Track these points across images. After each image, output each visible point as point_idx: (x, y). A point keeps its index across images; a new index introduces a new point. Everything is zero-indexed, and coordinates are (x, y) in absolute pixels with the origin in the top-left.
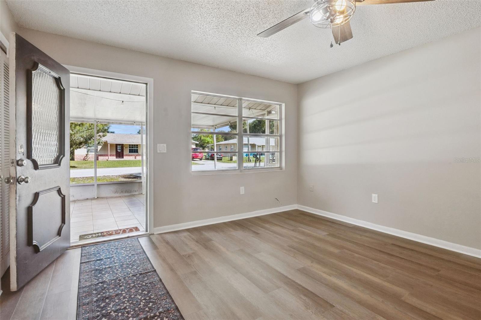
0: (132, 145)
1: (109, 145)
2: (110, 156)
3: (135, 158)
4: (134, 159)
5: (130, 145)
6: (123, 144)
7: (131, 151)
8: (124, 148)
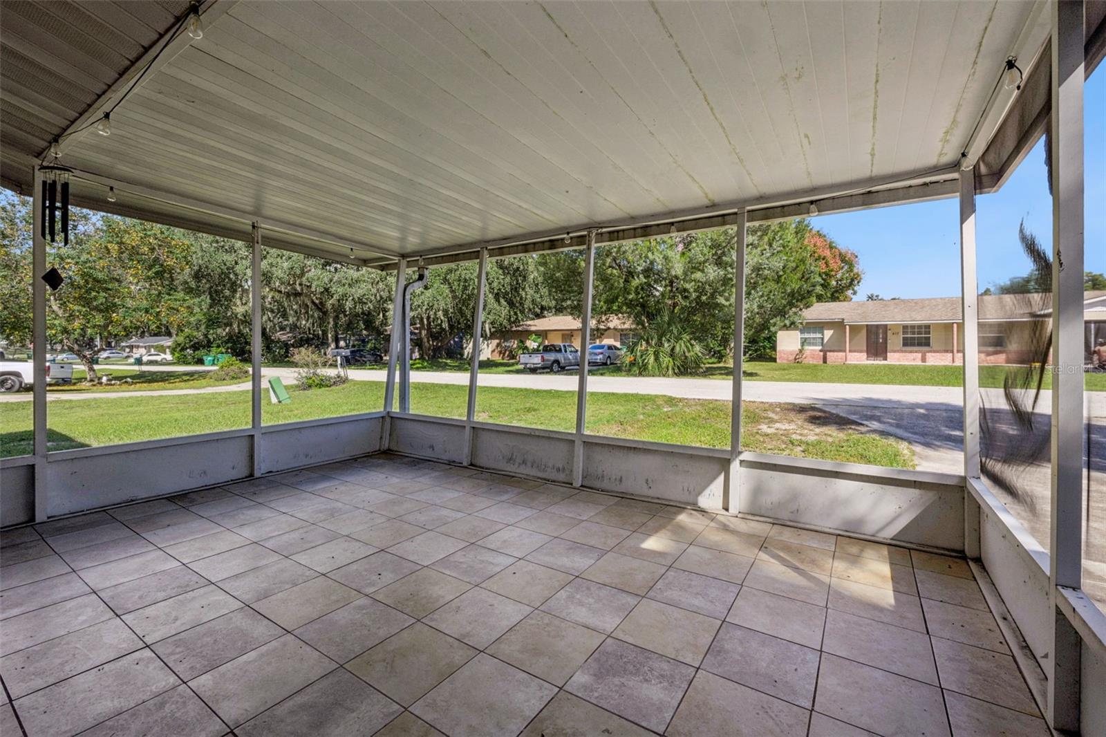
0: (913, 327)
1: (848, 327)
2: (850, 351)
3: (924, 360)
4: (919, 363)
5: (905, 327)
6: (886, 325)
7: (908, 343)
8: (889, 333)
